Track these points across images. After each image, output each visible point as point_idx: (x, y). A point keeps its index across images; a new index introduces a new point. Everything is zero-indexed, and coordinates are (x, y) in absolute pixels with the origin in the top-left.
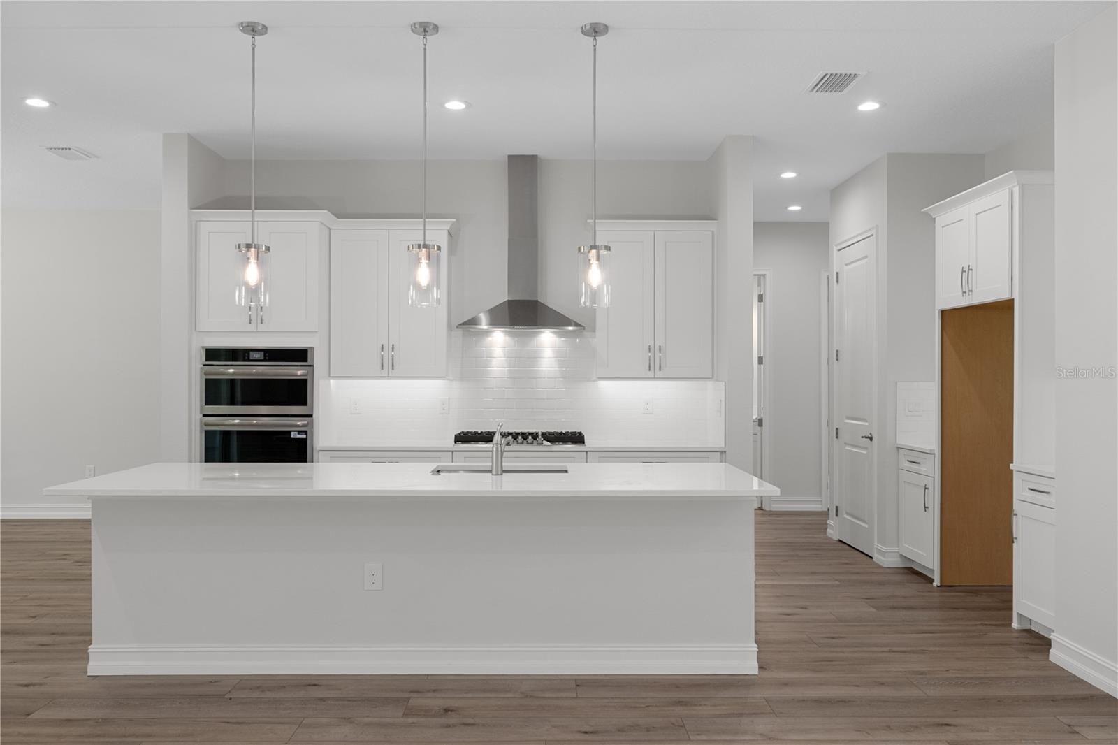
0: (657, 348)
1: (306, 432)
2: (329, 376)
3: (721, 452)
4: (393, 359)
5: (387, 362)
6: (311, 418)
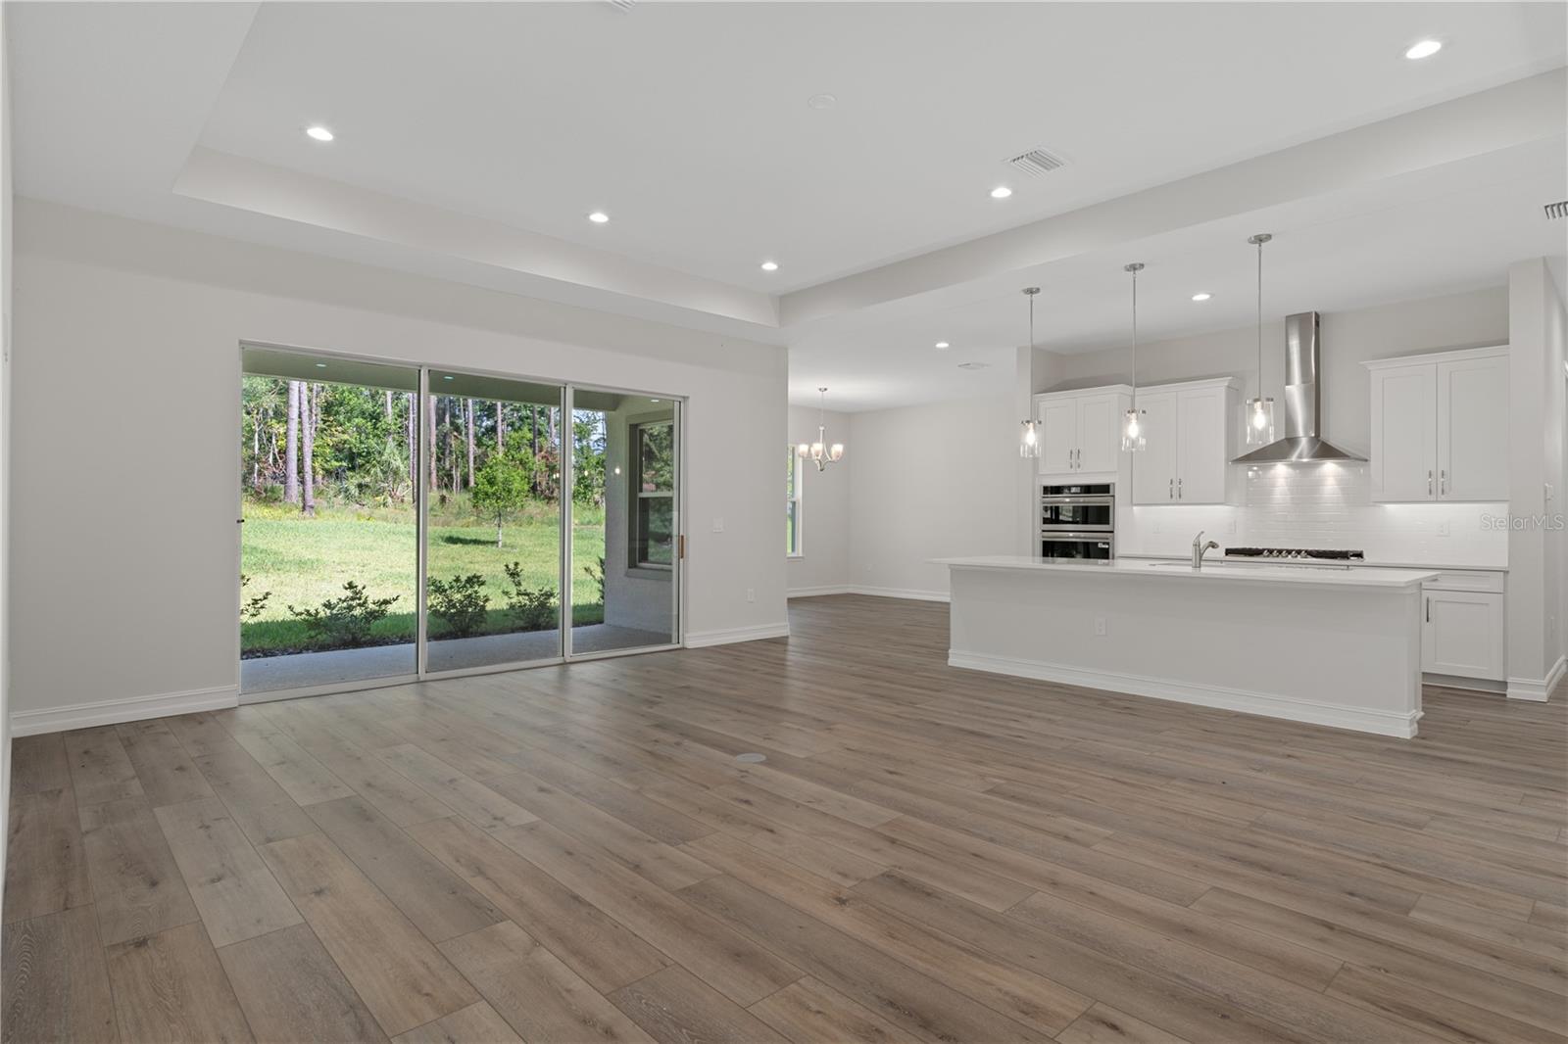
0: (1440, 473)
1: (1108, 544)
2: (1132, 504)
3: (1504, 571)
4: (1180, 491)
5: (1175, 493)
6: (1112, 532)
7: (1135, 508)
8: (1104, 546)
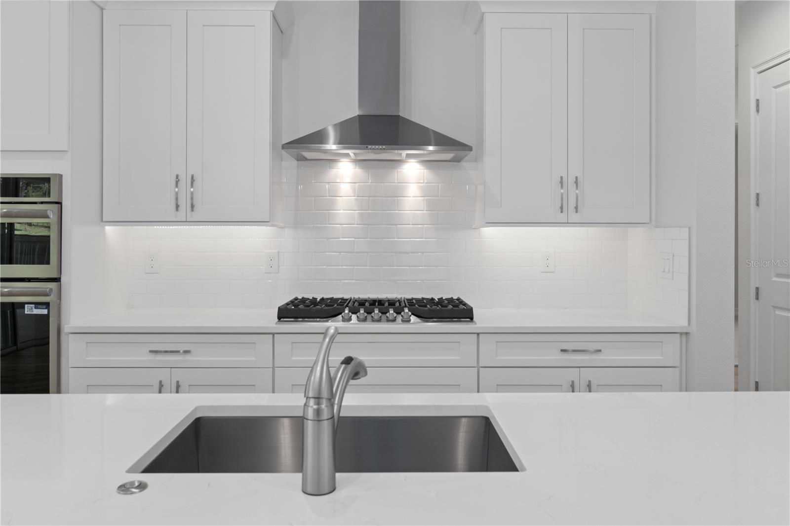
0: (572, 180)
1: (47, 305)
2: (102, 221)
4: (192, 199)
5: (184, 202)
6: (57, 280)
7: (108, 229)
8: (36, 312)
